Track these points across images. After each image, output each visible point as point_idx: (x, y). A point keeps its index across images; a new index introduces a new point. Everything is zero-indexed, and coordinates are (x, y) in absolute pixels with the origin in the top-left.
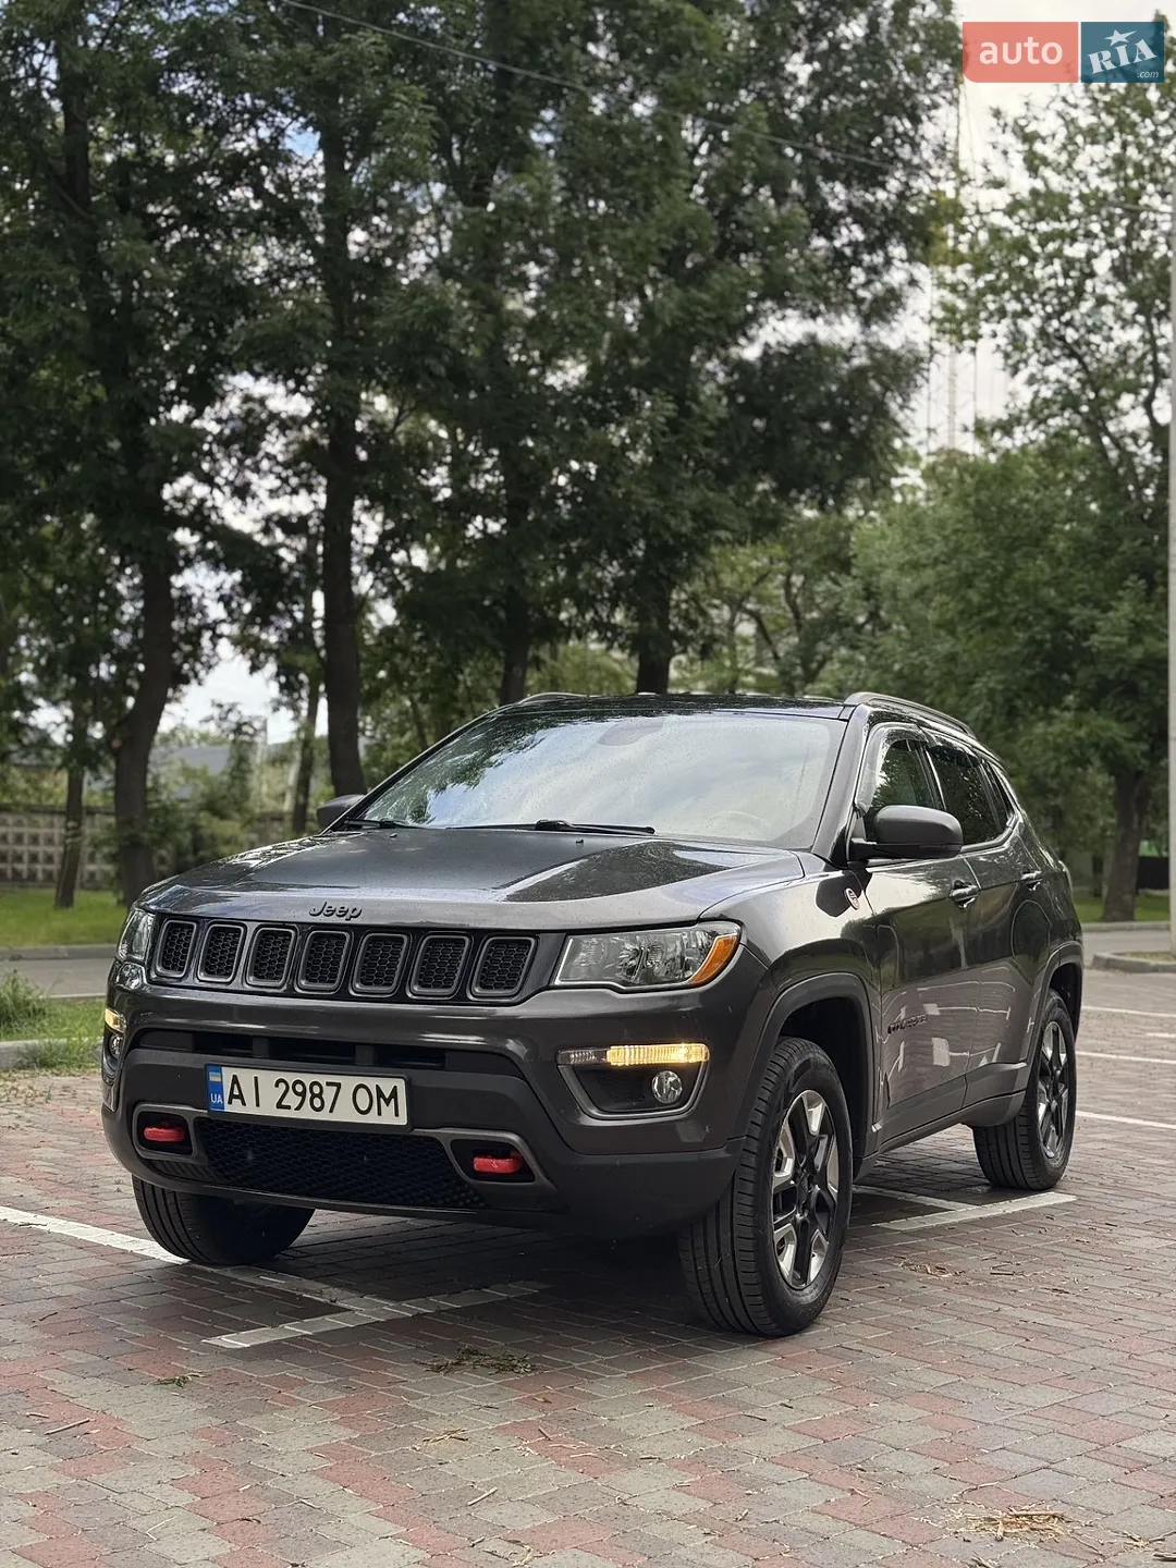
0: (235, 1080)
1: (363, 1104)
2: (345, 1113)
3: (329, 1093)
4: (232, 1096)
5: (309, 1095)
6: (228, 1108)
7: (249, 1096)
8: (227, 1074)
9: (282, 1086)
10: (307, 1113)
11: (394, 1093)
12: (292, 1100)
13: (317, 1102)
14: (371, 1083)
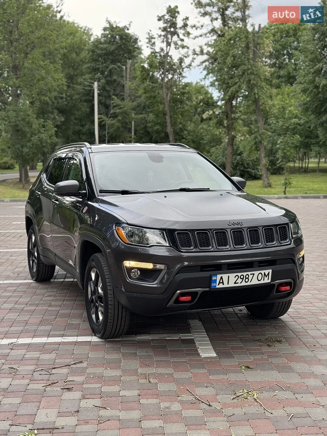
0: (222, 278)
1: (260, 278)
2: (255, 282)
3: (251, 277)
4: (220, 283)
5: (245, 278)
6: (217, 287)
7: (225, 281)
8: (219, 276)
9: (237, 277)
10: (244, 284)
11: (268, 274)
12: (239, 280)
13: (247, 280)
14: (263, 272)
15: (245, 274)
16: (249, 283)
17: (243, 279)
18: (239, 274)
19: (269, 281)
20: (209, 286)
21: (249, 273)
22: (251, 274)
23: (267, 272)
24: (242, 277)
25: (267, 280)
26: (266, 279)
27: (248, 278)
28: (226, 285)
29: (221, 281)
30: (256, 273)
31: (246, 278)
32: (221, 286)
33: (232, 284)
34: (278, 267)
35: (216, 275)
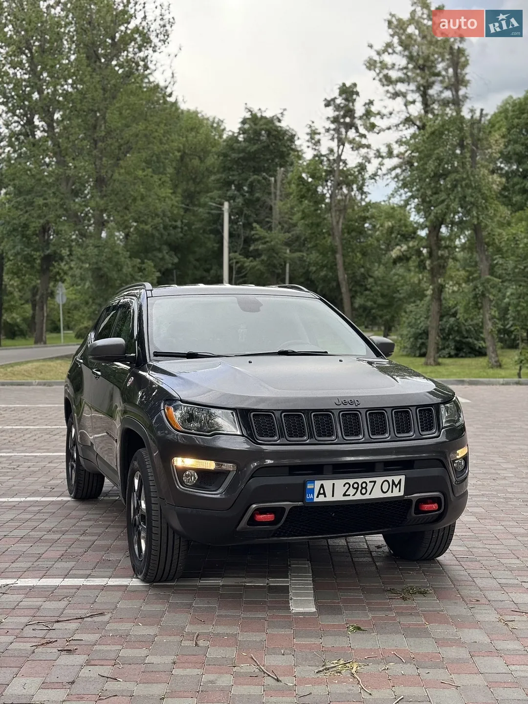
0: (322, 486)
1: (385, 488)
2: (377, 494)
3: (370, 486)
4: (319, 494)
5: (360, 488)
6: (316, 500)
7: (328, 492)
8: (318, 484)
9: (347, 486)
10: (359, 496)
11: (400, 482)
12: (352, 491)
13: (364, 491)
14: (390, 479)
15: (360, 481)
16: (367, 497)
17: (357, 489)
18: (351, 481)
19: (402, 493)
20: (303, 499)
21: (367, 480)
22: (370, 482)
23: (396, 479)
24: (356, 486)
25: (398, 493)
26: (396, 490)
27: (365, 488)
28: (329, 498)
29: (322, 492)
30: (379, 480)
31: (362, 488)
32: (322, 499)
33: (339, 497)
34: (416, 473)
35: (313, 482)
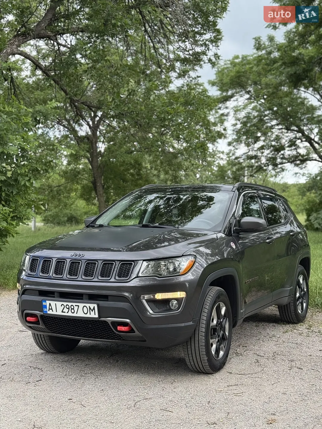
0: (50, 304)
1: (86, 312)
2: (80, 314)
3: (76, 308)
6: (48, 312)
7: (54, 309)
8: (48, 302)
9: (63, 306)
10: (70, 314)
11: (94, 308)
12: (66, 310)
13: (73, 311)
14: (88, 305)
15: (70, 304)
16: (75, 315)
17: (69, 308)
18: (65, 304)
19: (97, 316)
21: (74, 304)
22: (76, 306)
23: (92, 306)
24: (68, 307)
26: (92, 313)
27: (73, 309)
28: (54, 313)
29: (50, 308)
30: (81, 305)
31: (72, 309)
33: (59, 313)
35: (45, 301)
